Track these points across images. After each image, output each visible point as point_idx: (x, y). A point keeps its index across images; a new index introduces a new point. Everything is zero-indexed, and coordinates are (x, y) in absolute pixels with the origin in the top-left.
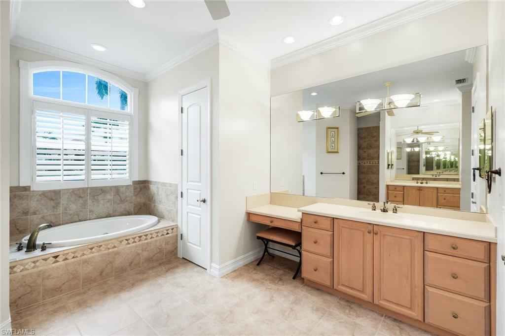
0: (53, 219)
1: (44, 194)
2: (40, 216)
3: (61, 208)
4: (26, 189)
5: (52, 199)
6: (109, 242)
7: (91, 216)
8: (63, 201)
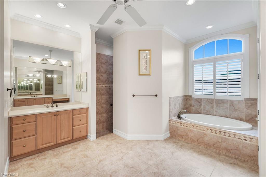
0: (199, 110)
1: (196, 99)
2: (195, 108)
3: (202, 107)
4: (191, 96)
5: (199, 102)
6: (202, 127)
7: (216, 114)
8: (203, 104)
